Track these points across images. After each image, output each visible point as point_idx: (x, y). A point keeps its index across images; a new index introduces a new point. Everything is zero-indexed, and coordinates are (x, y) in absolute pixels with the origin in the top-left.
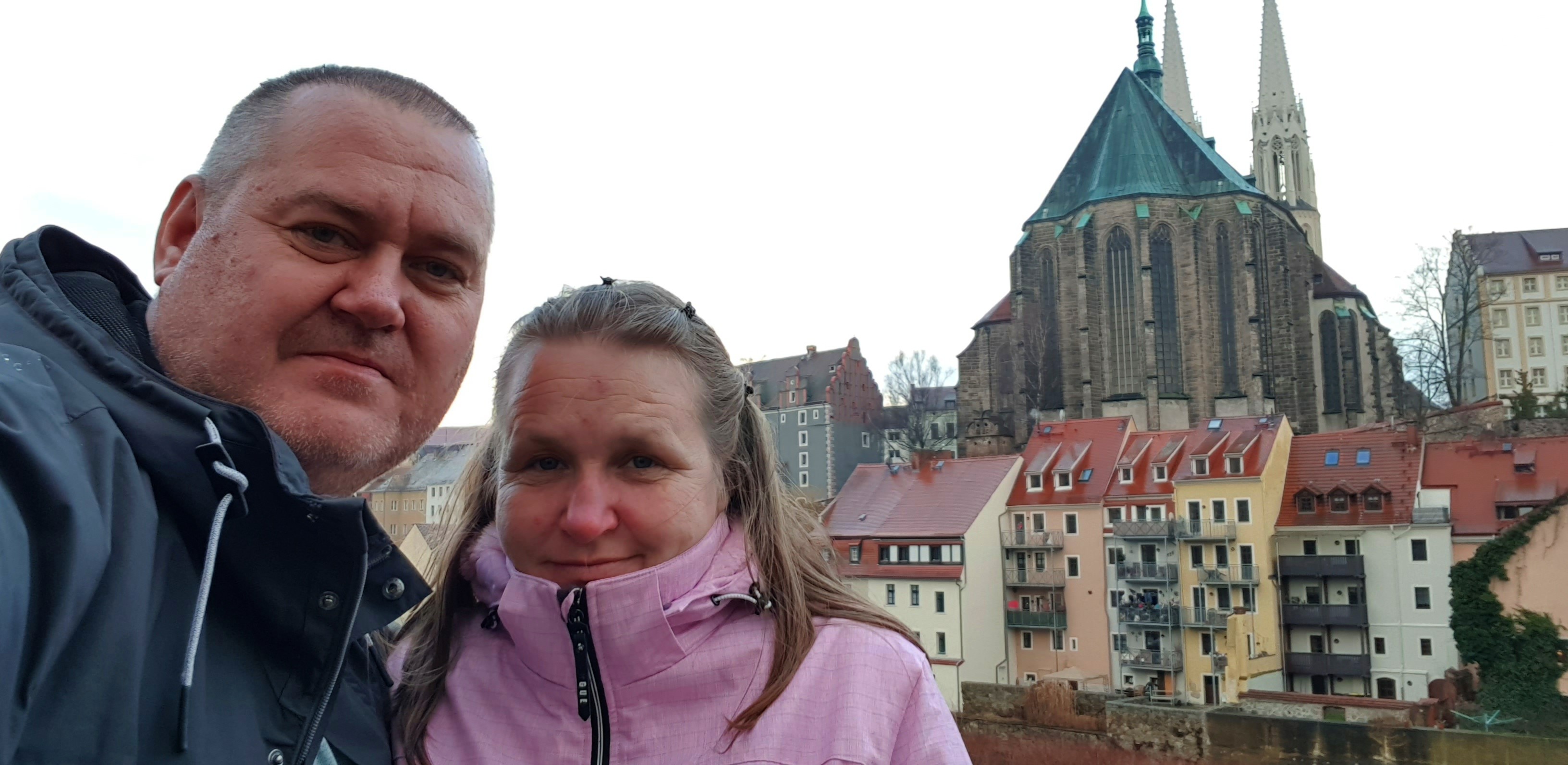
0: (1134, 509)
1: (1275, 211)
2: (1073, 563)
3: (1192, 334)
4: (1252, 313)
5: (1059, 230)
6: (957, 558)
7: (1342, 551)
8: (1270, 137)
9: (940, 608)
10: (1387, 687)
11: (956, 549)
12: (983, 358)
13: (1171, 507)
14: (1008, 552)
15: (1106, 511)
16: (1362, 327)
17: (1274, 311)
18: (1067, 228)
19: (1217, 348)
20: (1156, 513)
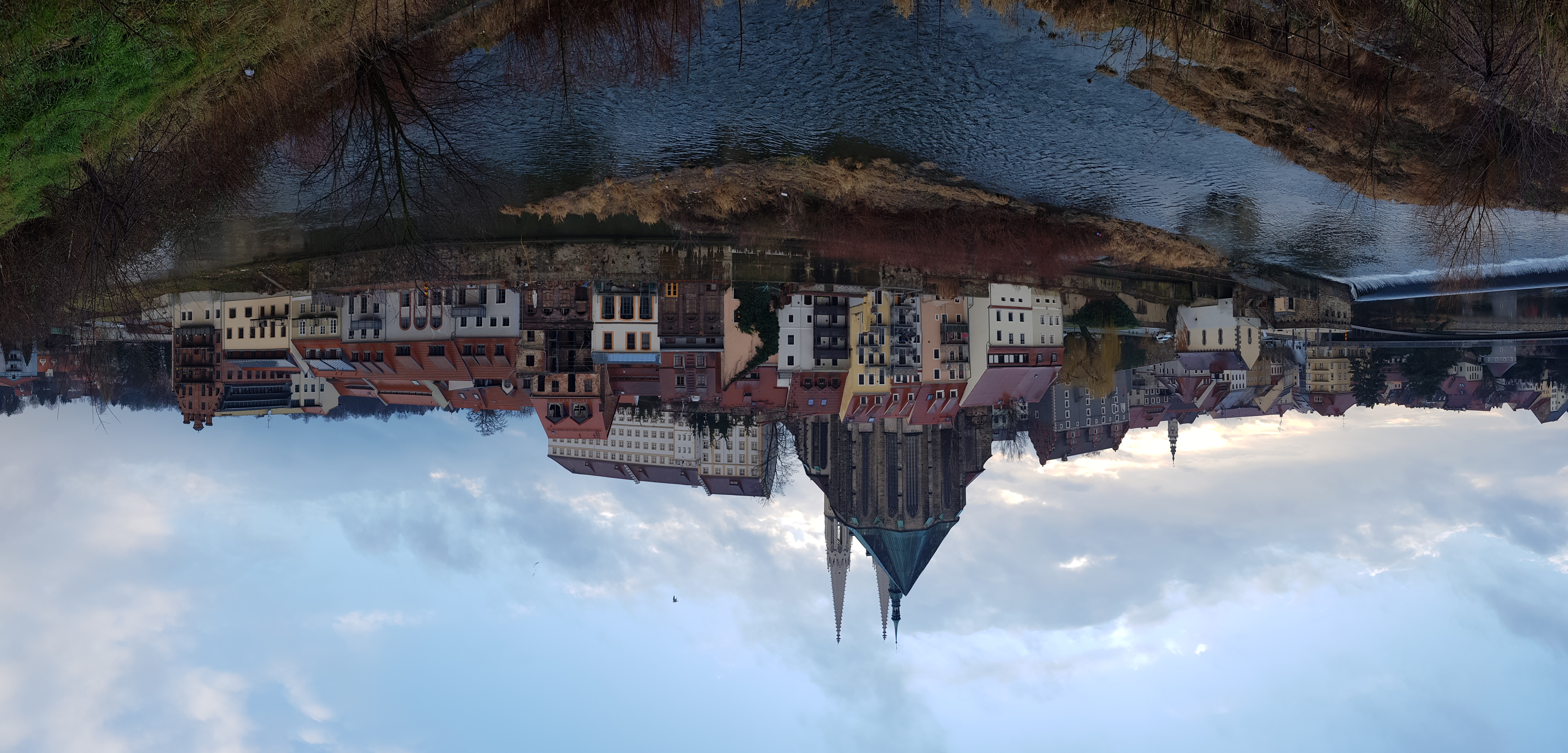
0: (908, 381)
1: (842, 518)
2: (937, 356)
3: (881, 463)
4: (854, 471)
5: (941, 517)
6: (991, 357)
7: (822, 361)
8: (843, 553)
9: (999, 333)
10: (808, 301)
11: (991, 361)
12: (980, 455)
13: (892, 381)
14: (967, 360)
15: (921, 381)
16: (809, 461)
17: (845, 471)
18: (937, 518)
19: (870, 456)
20: (898, 380)
